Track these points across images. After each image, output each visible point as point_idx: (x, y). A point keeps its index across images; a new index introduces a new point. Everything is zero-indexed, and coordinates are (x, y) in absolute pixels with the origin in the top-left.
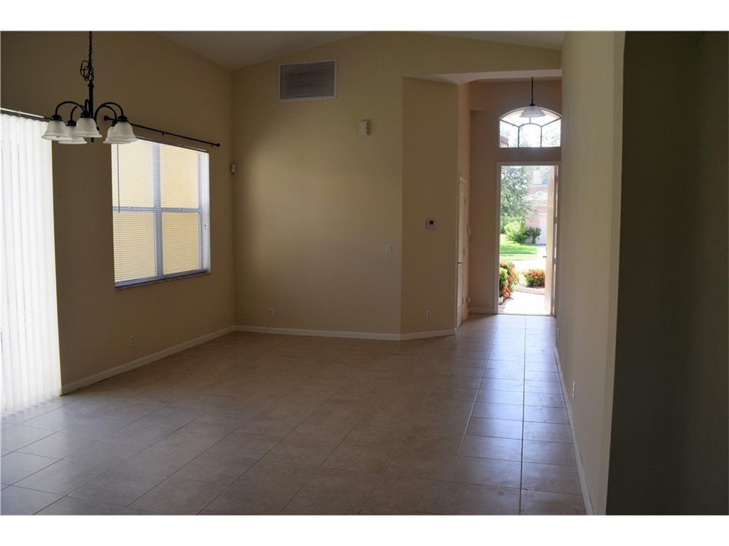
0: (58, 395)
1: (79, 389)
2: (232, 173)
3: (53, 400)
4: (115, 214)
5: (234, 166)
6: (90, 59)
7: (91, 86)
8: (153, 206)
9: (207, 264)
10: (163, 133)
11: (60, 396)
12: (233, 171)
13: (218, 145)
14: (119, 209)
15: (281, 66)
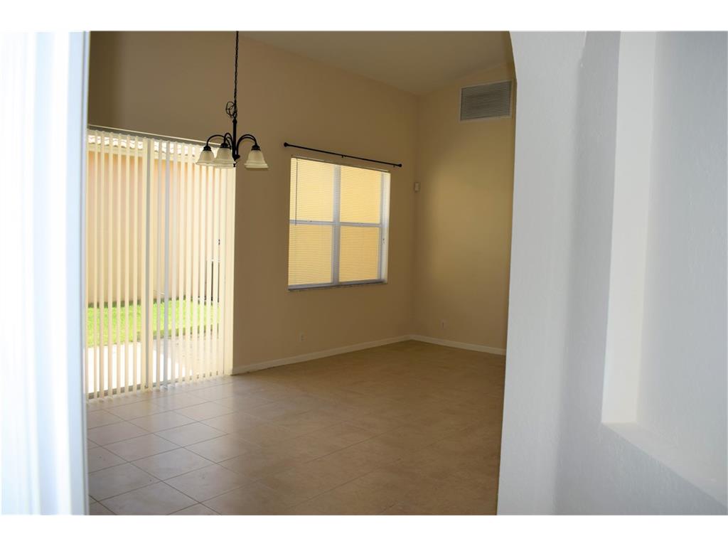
0: (229, 374)
1: (248, 373)
2: (416, 192)
3: (224, 378)
4: (291, 226)
5: (417, 185)
6: (235, 101)
7: (235, 122)
8: (332, 221)
9: (384, 275)
10: (343, 156)
11: (232, 375)
12: (417, 189)
13: (400, 165)
14: (296, 222)
15: (463, 89)
